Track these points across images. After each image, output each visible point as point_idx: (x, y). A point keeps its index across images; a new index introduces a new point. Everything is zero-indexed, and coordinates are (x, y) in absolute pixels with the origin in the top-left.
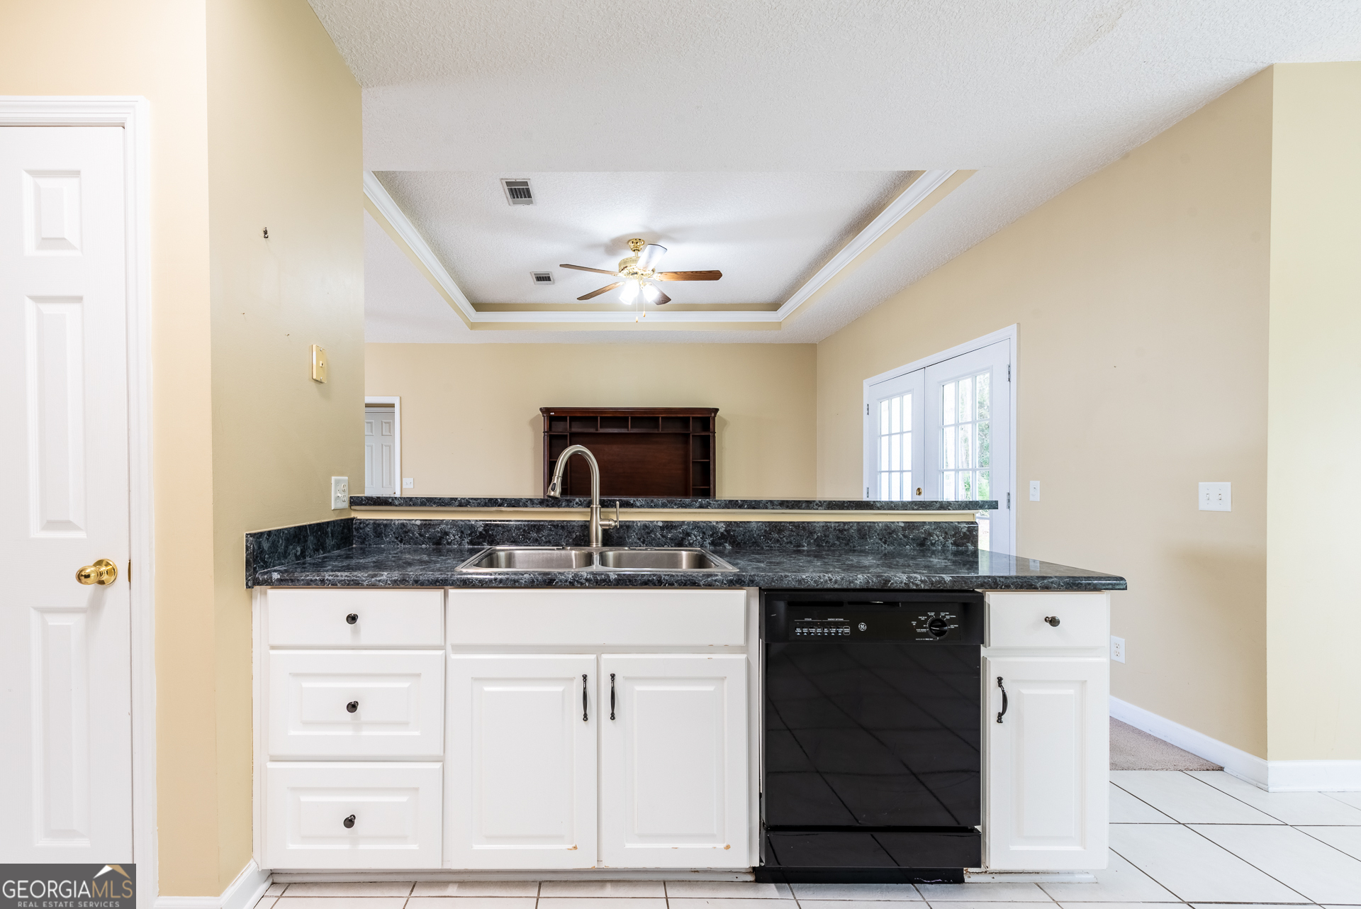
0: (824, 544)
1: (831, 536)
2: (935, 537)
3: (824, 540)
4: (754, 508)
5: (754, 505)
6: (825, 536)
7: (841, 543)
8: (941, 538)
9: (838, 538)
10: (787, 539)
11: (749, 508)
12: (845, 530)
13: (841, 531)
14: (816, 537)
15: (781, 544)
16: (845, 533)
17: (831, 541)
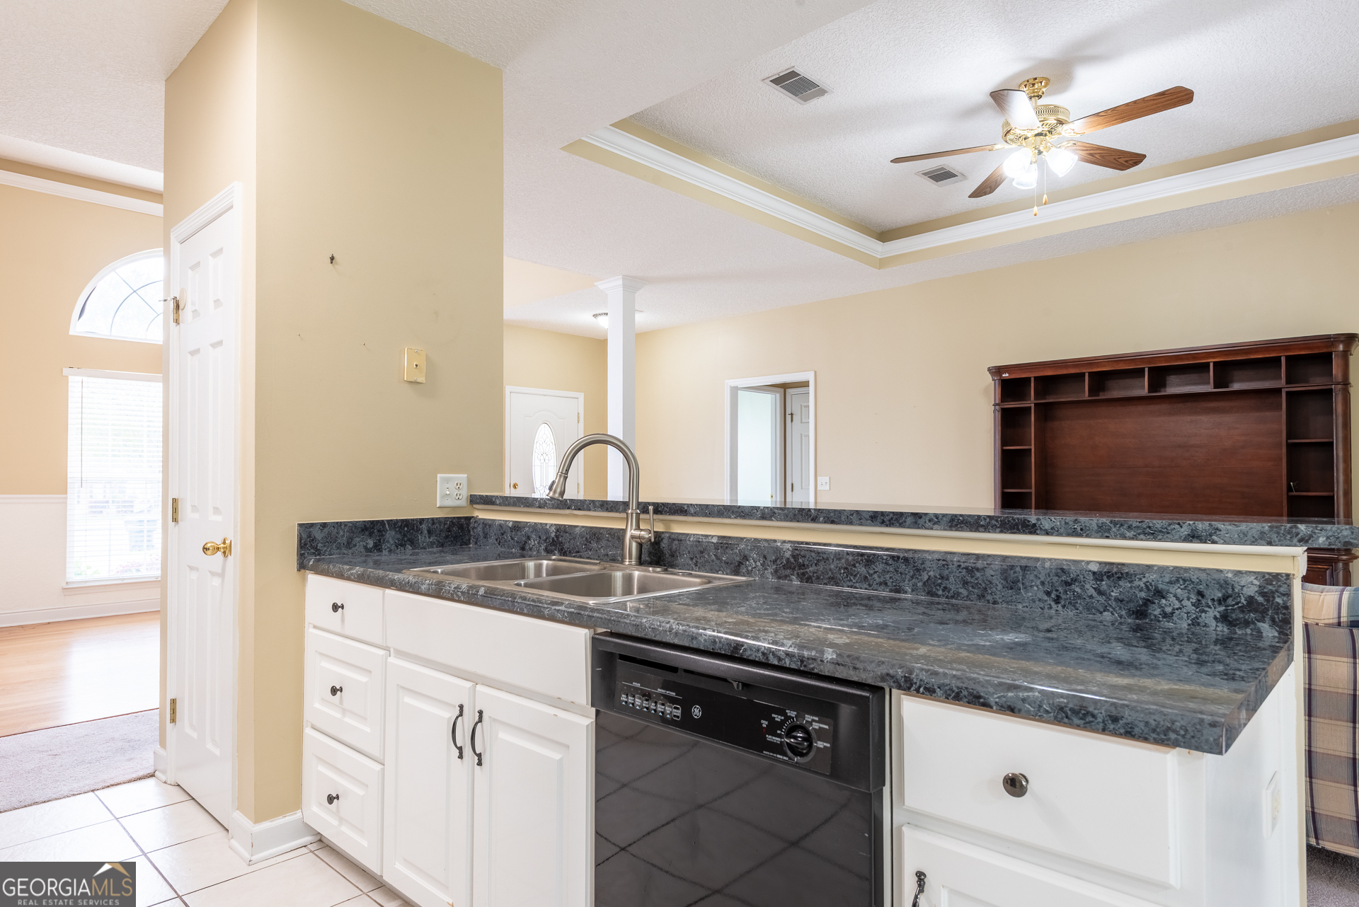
0: (940, 592)
1: (952, 579)
2: (1172, 599)
3: (940, 585)
4: (833, 522)
5: (833, 517)
6: (942, 578)
7: (970, 592)
8: (1186, 602)
9: (965, 583)
10: (879, 577)
11: (825, 522)
12: (978, 570)
13: (971, 571)
14: (926, 578)
15: (870, 585)
16: (978, 574)
17: (953, 588)
